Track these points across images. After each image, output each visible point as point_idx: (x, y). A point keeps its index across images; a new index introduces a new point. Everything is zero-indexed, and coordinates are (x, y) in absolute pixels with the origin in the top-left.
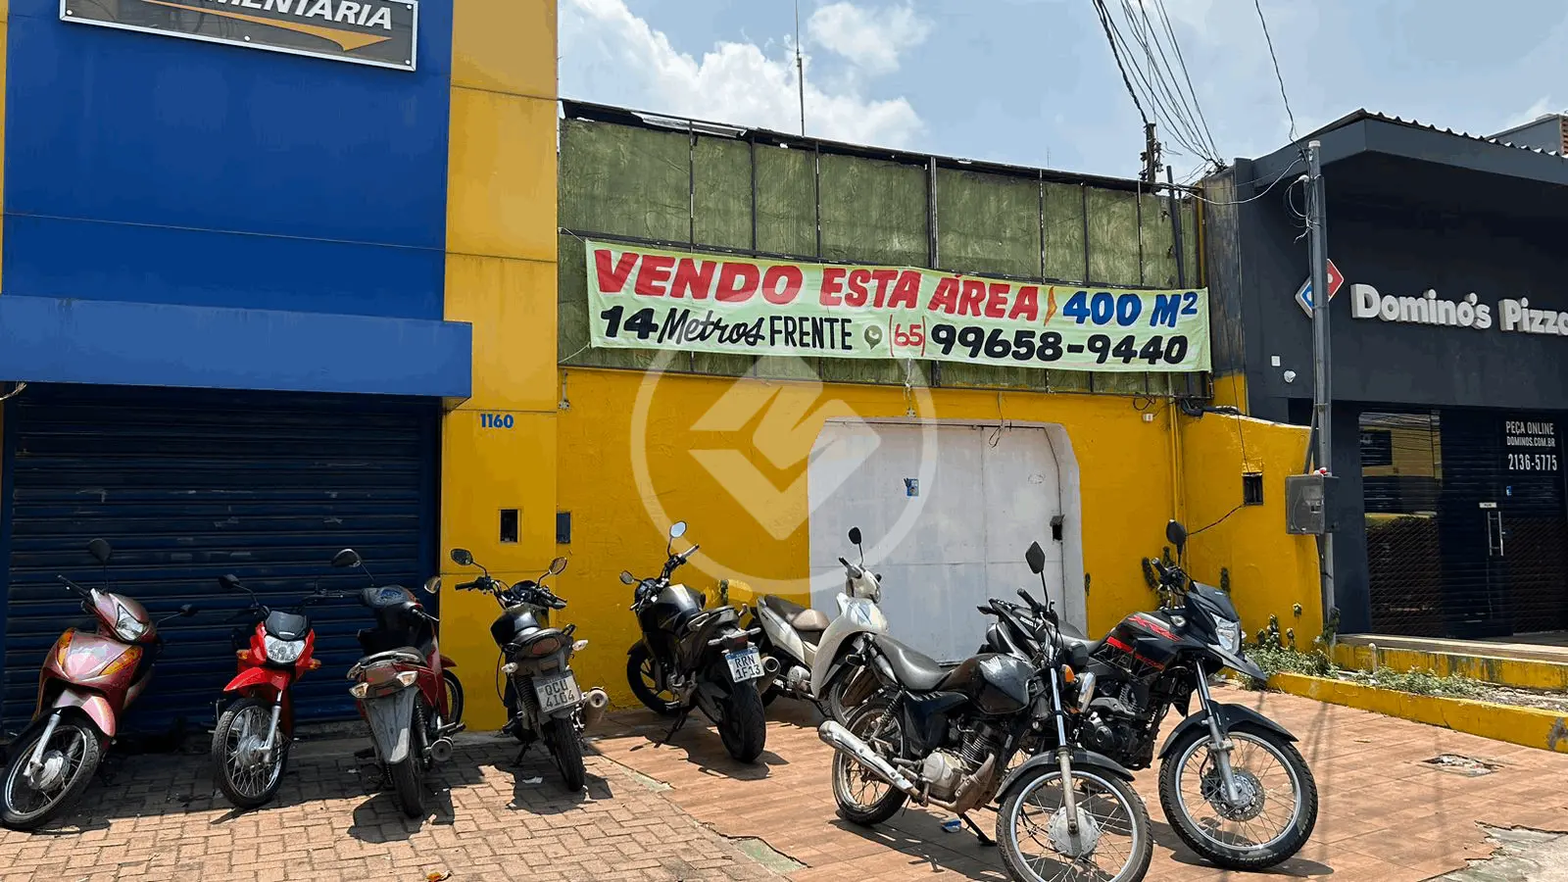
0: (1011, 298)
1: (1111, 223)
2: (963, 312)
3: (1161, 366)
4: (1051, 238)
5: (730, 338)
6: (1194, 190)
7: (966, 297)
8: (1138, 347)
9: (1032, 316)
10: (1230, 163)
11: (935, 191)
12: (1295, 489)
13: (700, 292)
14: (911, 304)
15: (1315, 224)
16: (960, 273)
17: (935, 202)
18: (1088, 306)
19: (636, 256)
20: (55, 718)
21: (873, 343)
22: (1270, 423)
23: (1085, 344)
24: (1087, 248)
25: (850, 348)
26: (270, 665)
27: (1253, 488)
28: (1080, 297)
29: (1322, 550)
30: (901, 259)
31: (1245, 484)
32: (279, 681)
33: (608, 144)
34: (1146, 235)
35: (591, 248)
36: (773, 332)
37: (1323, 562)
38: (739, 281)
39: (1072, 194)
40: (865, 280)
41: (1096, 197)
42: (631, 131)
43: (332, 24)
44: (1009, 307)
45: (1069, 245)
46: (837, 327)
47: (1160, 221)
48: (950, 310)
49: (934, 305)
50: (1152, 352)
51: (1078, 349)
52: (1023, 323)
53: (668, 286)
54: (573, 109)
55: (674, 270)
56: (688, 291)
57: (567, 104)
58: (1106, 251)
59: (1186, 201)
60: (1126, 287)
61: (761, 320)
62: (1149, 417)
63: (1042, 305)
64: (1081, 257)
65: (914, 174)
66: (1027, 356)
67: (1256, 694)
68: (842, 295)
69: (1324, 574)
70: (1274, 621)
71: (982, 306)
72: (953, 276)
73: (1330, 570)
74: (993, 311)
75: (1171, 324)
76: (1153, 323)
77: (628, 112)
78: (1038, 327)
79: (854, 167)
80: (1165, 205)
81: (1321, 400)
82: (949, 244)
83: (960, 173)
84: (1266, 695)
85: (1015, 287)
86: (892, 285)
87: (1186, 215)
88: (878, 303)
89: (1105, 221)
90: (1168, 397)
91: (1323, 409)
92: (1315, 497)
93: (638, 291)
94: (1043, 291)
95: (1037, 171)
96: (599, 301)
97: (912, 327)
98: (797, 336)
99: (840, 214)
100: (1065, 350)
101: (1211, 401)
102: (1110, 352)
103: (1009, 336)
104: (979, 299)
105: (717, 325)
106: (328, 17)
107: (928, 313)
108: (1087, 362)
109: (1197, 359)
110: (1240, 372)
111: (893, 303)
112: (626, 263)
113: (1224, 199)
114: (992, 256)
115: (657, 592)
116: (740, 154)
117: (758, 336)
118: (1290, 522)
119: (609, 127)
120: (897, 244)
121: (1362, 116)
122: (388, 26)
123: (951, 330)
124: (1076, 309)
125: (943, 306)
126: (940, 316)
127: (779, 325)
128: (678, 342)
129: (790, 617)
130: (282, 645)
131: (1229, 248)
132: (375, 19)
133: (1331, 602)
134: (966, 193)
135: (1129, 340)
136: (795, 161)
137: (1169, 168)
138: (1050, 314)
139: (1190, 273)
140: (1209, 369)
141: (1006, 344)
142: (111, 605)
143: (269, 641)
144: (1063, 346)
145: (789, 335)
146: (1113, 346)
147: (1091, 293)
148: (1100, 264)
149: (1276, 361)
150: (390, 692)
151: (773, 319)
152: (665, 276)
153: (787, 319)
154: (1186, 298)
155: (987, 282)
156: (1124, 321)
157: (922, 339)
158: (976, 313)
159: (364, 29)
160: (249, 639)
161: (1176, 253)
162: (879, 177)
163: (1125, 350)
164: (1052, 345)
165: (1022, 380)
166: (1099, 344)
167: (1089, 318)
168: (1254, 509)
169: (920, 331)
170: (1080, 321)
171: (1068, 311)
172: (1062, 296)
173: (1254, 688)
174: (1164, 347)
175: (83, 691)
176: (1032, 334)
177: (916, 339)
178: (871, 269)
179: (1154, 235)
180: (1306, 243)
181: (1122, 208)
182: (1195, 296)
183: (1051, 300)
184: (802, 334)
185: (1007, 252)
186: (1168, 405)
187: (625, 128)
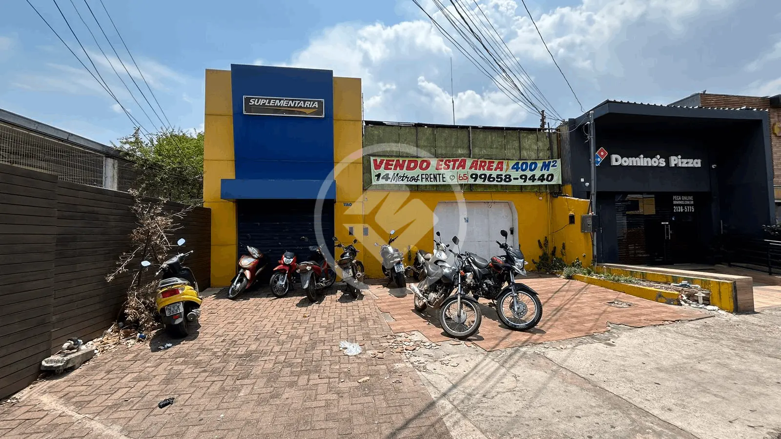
0: (495, 165)
1: (529, 141)
2: (480, 169)
3: (545, 182)
4: (509, 147)
5: (410, 180)
6: (557, 129)
7: (481, 166)
8: (536, 177)
9: (501, 170)
10: (567, 120)
11: (471, 136)
12: (583, 219)
13: (402, 168)
14: (464, 168)
15: (591, 137)
16: (479, 159)
17: (471, 139)
18: (520, 166)
19: (384, 160)
20: (239, 275)
21: (452, 180)
22: (577, 199)
23: (519, 177)
24: (520, 149)
25: (445, 181)
26: (284, 264)
27: (572, 219)
28: (517, 164)
29: (592, 238)
30: (460, 156)
31: (570, 217)
32: (287, 268)
33: (376, 131)
34: (540, 144)
35: (372, 159)
36: (422, 178)
37: (593, 241)
38: (412, 165)
39: (515, 134)
40: (450, 162)
41: (523, 134)
42: (383, 127)
43: (304, 108)
44: (494, 168)
45: (514, 148)
46: (441, 176)
47: (545, 140)
48: (476, 169)
49: (471, 168)
50: (542, 178)
51: (517, 179)
52: (498, 172)
53: (393, 167)
54: (367, 123)
55: (394, 163)
56: (398, 168)
57: (366, 122)
58: (526, 149)
59: (554, 133)
60: (533, 160)
61: (419, 175)
62: (541, 198)
63: (505, 167)
64: (519, 152)
65: (465, 132)
66: (501, 181)
67: (568, 280)
68: (442, 167)
69: (593, 245)
70: (578, 259)
71: (486, 168)
72: (476, 160)
73: (595, 243)
74: (489, 169)
75: (548, 170)
76: (541, 170)
77: (382, 122)
78: (504, 173)
79: (447, 131)
80: (547, 135)
81: (593, 191)
82: (476, 151)
83: (479, 130)
84: (571, 281)
85: (496, 162)
86: (457, 163)
87: (554, 137)
88: (453, 168)
89: (526, 141)
90: (547, 192)
91: (593, 194)
92: (590, 222)
93: (385, 169)
94: (505, 162)
95: (503, 128)
96: (374, 172)
97: (464, 175)
98: (429, 179)
99: (443, 144)
100: (512, 179)
101: (562, 193)
102: (528, 179)
103: (494, 176)
104: (485, 165)
105: (406, 177)
106: (303, 106)
107: (469, 170)
108: (520, 182)
109: (557, 180)
110: (570, 184)
111: (458, 168)
112: (381, 162)
113: (566, 132)
114: (489, 153)
115: (386, 248)
116: (413, 130)
117: (417, 180)
118: (582, 229)
119: (377, 126)
120: (460, 151)
121: (608, 102)
122: (317, 107)
123: (476, 175)
124: (516, 167)
125: (474, 168)
126: (473, 171)
127: (424, 176)
128: (396, 181)
129: (424, 255)
130: (287, 260)
131: (567, 146)
132: (314, 105)
133: (595, 253)
134: (481, 135)
135: (534, 176)
136: (429, 131)
137: (548, 123)
138: (507, 169)
139: (555, 154)
140: (561, 183)
141: (494, 178)
142: (251, 249)
143: (285, 259)
144: (512, 178)
145: (427, 179)
146: (528, 178)
147: (521, 162)
148: (525, 153)
149: (582, 180)
150: (305, 271)
151: (422, 175)
152: (392, 165)
153: (426, 174)
154: (553, 162)
155: (487, 161)
156: (531, 170)
157: (467, 178)
158: (484, 169)
159: (311, 108)
160: (281, 258)
161: (551, 149)
162: (454, 133)
163: (533, 178)
164: (508, 178)
165: (499, 189)
166: (523, 177)
167: (520, 170)
168: (572, 225)
169: (467, 176)
170: (517, 171)
171: (513, 168)
172: (512, 163)
173: (568, 279)
174: (545, 177)
175: (245, 269)
176: (502, 175)
177: (466, 178)
178: (451, 159)
179: (543, 144)
180: (589, 143)
181: (532, 137)
182: (556, 161)
183: (508, 165)
184: (430, 178)
185: (494, 151)
186: (547, 194)
187: (381, 126)
